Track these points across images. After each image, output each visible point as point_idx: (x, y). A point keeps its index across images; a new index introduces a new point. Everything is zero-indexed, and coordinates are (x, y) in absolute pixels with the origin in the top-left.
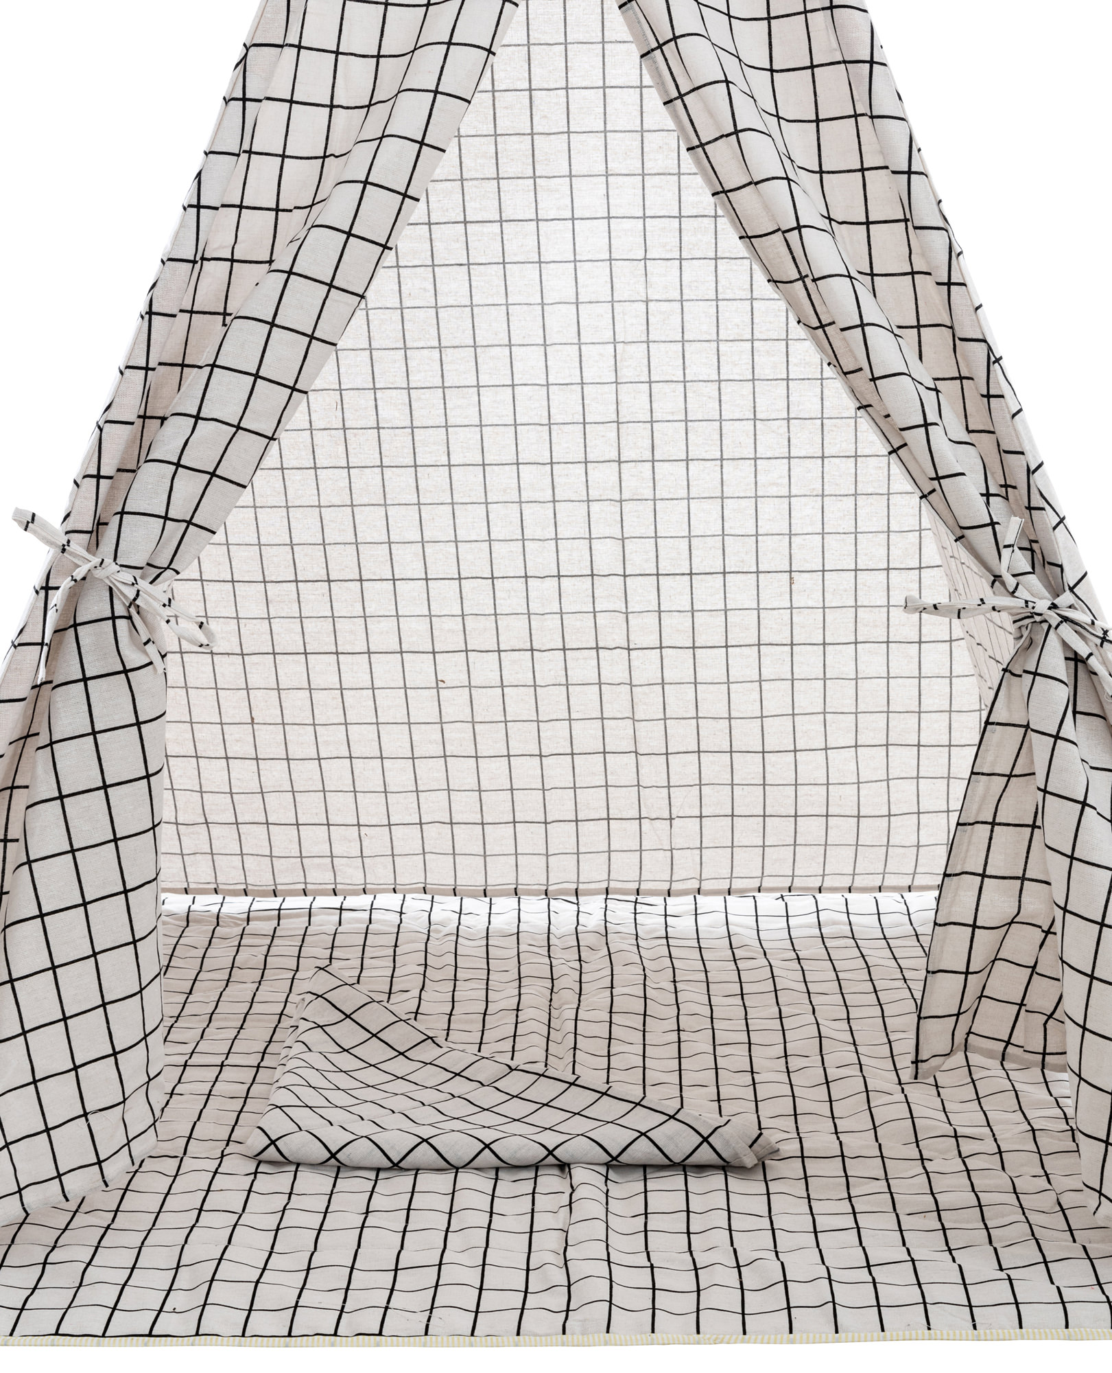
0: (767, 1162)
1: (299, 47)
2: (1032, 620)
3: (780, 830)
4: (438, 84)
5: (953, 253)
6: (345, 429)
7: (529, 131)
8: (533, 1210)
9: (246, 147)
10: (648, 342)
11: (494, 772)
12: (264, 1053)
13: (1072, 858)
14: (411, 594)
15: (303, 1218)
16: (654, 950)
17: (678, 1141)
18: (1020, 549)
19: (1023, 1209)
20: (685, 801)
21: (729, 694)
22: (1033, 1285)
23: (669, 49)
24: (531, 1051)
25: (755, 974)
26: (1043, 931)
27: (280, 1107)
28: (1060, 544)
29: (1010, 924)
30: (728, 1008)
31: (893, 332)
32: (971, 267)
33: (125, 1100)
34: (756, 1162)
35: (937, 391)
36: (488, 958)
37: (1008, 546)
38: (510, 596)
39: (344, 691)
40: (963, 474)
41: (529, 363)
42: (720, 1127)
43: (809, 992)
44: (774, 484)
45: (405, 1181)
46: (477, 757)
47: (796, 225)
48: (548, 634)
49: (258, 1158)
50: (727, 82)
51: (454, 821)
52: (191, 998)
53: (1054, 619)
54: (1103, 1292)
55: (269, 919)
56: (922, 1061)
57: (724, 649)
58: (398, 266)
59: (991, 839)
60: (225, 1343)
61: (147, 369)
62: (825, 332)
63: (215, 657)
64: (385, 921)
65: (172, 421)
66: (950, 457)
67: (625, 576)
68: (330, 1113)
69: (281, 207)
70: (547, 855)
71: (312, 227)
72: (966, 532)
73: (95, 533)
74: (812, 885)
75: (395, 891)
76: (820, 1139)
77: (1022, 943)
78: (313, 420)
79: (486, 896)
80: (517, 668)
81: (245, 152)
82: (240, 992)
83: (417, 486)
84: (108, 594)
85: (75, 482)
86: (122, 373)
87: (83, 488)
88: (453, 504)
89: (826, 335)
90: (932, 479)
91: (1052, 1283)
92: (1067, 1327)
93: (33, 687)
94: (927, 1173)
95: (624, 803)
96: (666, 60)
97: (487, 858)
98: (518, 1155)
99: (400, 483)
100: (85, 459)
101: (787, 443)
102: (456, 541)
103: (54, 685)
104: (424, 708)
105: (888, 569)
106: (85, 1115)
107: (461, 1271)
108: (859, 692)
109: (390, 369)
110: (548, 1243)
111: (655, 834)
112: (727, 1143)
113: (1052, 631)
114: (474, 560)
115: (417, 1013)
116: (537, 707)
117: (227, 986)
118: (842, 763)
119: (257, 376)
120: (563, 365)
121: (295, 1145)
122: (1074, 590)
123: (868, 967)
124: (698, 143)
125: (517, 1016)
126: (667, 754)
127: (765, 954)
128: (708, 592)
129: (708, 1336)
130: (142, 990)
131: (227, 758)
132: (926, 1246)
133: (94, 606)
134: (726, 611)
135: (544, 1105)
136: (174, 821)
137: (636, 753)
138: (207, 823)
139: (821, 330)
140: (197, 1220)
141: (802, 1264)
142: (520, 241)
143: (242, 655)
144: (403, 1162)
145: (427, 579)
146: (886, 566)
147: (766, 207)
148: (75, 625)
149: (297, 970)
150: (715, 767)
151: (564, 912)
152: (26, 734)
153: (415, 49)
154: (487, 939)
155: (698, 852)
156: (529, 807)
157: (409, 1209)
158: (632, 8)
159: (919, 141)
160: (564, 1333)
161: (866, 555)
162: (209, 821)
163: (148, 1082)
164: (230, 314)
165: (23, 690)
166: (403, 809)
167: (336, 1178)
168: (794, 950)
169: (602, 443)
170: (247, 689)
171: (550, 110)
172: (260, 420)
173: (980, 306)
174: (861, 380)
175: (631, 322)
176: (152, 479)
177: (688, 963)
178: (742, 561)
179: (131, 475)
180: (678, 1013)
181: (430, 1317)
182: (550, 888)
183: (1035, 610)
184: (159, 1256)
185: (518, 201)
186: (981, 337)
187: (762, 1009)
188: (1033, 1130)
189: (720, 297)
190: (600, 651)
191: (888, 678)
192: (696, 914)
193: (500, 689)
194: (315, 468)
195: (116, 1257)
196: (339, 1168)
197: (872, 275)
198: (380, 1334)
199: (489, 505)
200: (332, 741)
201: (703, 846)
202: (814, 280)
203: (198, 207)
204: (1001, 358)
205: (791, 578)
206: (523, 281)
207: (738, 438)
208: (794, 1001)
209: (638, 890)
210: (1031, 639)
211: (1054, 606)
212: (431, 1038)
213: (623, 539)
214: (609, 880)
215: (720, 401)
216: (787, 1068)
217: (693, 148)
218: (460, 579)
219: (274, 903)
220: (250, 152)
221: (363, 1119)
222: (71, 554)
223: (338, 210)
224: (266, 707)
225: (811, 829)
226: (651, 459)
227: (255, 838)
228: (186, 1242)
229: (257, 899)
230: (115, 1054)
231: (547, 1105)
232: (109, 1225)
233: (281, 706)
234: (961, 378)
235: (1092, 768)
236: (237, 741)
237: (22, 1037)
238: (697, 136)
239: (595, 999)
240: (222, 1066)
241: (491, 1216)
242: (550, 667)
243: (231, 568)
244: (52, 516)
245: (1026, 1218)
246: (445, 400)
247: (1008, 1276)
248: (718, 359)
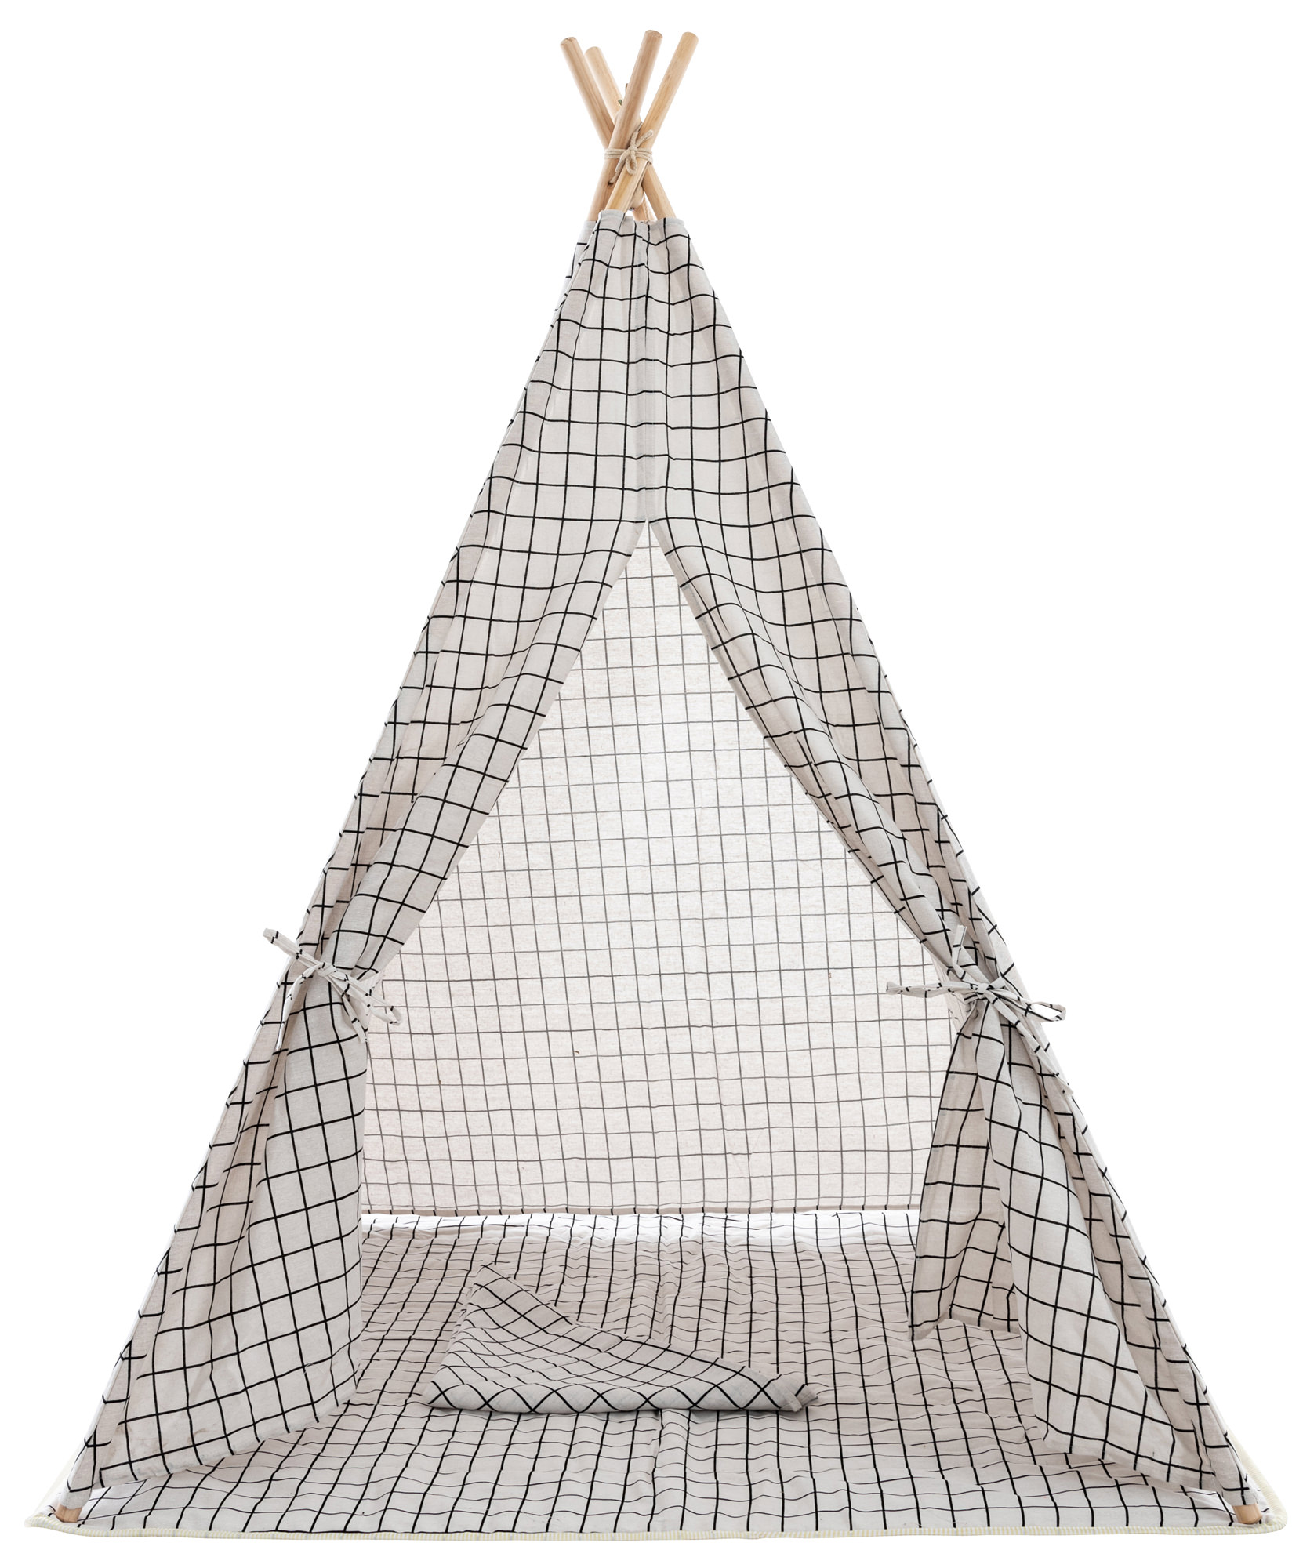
0: (809, 1408)
1: (465, 617)
2: (976, 998)
3: (830, 1162)
4: (558, 639)
5: (911, 746)
6: (505, 871)
7: (631, 665)
8: (632, 1443)
9: (428, 682)
10: (718, 807)
11: (617, 1120)
12: (441, 1330)
13: (1012, 1169)
14: (554, 987)
15: (462, 1449)
16: (737, 1254)
17: (742, 1391)
18: (966, 948)
19: (998, 1440)
20: (758, 1140)
21: (787, 1059)
22: (1001, 1495)
23: (714, 613)
24: (639, 1328)
25: (812, 1273)
26: (1000, 1226)
27: (449, 1367)
28: (994, 944)
29: (975, 1220)
30: (791, 1297)
31: (871, 799)
32: (925, 754)
33: (332, 1356)
34: (801, 1407)
35: (904, 839)
36: (612, 1261)
37: (957, 946)
38: (626, 989)
39: (506, 1060)
40: (923, 896)
41: (634, 824)
42: (773, 1380)
43: (851, 1285)
44: (813, 906)
45: (541, 1421)
46: (603, 1108)
47: (801, 728)
48: (653, 1017)
49: (432, 1405)
50: (753, 634)
51: (588, 1157)
52: (390, 1291)
53: (992, 998)
54: (1053, 1500)
55: (451, 1233)
56: (917, 1326)
57: (782, 1026)
58: (541, 758)
59: (957, 1157)
60: (399, 1537)
61: (358, 832)
62: (826, 799)
63: (413, 1036)
64: (537, 1234)
65: (375, 867)
66: (913, 884)
67: (708, 973)
68: (486, 1372)
69: (452, 722)
70: (657, 1183)
71: (473, 735)
72: (928, 936)
73: (320, 945)
74: (856, 1204)
75: (545, 1211)
76: (850, 1390)
77: (984, 1235)
78: (482, 865)
79: (612, 1214)
80: (632, 1042)
81: (427, 686)
82: (427, 1286)
83: (557, 911)
84: (328, 987)
85: (308, 911)
86: (341, 835)
87: (312, 914)
88: (582, 923)
89: (827, 801)
90: (902, 900)
91: (1015, 1493)
92: (1023, 1525)
93: (274, 1054)
94: (929, 1415)
95: (713, 1142)
96: (713, 620)
97: (613, 1185)
98: (623, 1402)
99: (545, 909)
100: (313, 896)
101: (821, 876)
102: (585, 950)
103: (289, 1051)
104: (564, 1072)
105: (900, 966)
106: (303, 1367)
107: (575, 1485)
108: (884, 1057)
109: (537, 828)
110: (641, 1467)
111: (737, 1165)
112: (778, 1392)
113: (990, 1005)
114: (599, 963)
115: (556, 1301)
116: (647, 1071)
117: (417, 1282)
118: (874, 1110)
119: (433, 836)
120: (659, 824)
121: (461, 1395)
122: (1005, 976)
123: (898, 1266)
124: (735, 675)
125: (631, 1303)
126: (743, 1105)
127: (821, 1257)
128: (769, 985)
129: (755, 1532)
130: (346, 1273)
131: (421, 1111)
132: (924, 1468)
133: (318, 995)
134: (782, 998)
135: (645, 1365)
136: (382, 1159)
137: (721, 1104)
138: (406, 1160)
139: (823, 798)
140: (384, 1450)
141: (831, 1480)
142: (626, 740)
143: (433, 1034)
144: (539, 1408)
145: (565, 978)
146: (898, 964)
147: (783, 718)
148: (305, 1009)
149: (470, 1270)
150: (779, 1114)
151: (672, 1227)
152: (268, 1087)
153: (543, 617)
154: (613, 1248)
155: (770, 1179)
156: (643, 1145)
157: (540, 1442)
158: (689, 587)
159: (885, 670)
160: (649, 1530)
161: (883, 956)
162: (408, 1158)
163: (350, 1343)
164: (416, 794)
165: (267, 1055)
166: (550, 1148)
167: (488, 1420)
168: (843, 1254)
169: (688, 879)
170: (436, 1059)
171: (644, 652)
172: (435, 866)
173: (931, 781)
174: (850, 832)
175: (706, 794)
176: (360, 908)
177: (762, 1265)
178: (793, 962)
179: (346, 904)
180: (752, 1300)
181: (550, 1519)
182: (660, 1208)
183: (977, 991)
184: (354, 1476)
185: (624, 712)
186: (932, 802)
187: (816, 1297)
188: (1010, 1383)
189: (768, 775)
190: (692, 1028)
191: (905, 1046)
192: (771, 1228)
193: (619, 1058)
194: (484, 899)
195: (323, 1476)
196: (491, 1413)
197: (858, 760)
198: (513, 1531)
199: (609, 924)
200: (498, 1098)
201: (774, 1174)
202: (816, 765)
203: (395, 723)
204: (947, 816)
205: (829, 974)
206: (629, 767)
207: (786, 873)
208: (841, 1293)
209: (726, 1209)
210: (977, 1011)
211: (991, 988)
212: (564, 1318)
213: (705, 947)
214: (704, 1201)
215: (771, 847)
216: (831, 1340)
217: (732, 678)
218: (589, 977)
219: (456, 1221)
220: (431, 686)
221: (510, 1376)
222: (303, 959)
223: (490, 723)
224: (450, 1074)
225: (854, 1161)
226: (723, 889)
227: (442, 1171)
228: (375, 1465)
229: (444, 1218)
230: (326, 1321)
231: (647, 1365)
232: (319, 1454)
233: (460, 1072)
234: (922, 830)
235: (1024, 1103)
236: (429, 1098)
237: (259, 1307)
238: (735, 669)
239: (690, 1290)
240: (410, 1339)
241: (601, 1447)
242: (655, 1041)
243: (425, 971)
244: (291, 934)
245: (1000, 1447)
246: (575, 849)
247: (982, 1488)
248: (769, 818)
